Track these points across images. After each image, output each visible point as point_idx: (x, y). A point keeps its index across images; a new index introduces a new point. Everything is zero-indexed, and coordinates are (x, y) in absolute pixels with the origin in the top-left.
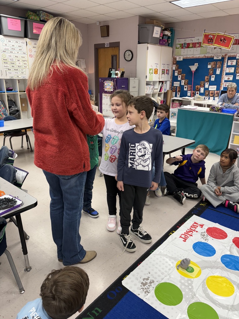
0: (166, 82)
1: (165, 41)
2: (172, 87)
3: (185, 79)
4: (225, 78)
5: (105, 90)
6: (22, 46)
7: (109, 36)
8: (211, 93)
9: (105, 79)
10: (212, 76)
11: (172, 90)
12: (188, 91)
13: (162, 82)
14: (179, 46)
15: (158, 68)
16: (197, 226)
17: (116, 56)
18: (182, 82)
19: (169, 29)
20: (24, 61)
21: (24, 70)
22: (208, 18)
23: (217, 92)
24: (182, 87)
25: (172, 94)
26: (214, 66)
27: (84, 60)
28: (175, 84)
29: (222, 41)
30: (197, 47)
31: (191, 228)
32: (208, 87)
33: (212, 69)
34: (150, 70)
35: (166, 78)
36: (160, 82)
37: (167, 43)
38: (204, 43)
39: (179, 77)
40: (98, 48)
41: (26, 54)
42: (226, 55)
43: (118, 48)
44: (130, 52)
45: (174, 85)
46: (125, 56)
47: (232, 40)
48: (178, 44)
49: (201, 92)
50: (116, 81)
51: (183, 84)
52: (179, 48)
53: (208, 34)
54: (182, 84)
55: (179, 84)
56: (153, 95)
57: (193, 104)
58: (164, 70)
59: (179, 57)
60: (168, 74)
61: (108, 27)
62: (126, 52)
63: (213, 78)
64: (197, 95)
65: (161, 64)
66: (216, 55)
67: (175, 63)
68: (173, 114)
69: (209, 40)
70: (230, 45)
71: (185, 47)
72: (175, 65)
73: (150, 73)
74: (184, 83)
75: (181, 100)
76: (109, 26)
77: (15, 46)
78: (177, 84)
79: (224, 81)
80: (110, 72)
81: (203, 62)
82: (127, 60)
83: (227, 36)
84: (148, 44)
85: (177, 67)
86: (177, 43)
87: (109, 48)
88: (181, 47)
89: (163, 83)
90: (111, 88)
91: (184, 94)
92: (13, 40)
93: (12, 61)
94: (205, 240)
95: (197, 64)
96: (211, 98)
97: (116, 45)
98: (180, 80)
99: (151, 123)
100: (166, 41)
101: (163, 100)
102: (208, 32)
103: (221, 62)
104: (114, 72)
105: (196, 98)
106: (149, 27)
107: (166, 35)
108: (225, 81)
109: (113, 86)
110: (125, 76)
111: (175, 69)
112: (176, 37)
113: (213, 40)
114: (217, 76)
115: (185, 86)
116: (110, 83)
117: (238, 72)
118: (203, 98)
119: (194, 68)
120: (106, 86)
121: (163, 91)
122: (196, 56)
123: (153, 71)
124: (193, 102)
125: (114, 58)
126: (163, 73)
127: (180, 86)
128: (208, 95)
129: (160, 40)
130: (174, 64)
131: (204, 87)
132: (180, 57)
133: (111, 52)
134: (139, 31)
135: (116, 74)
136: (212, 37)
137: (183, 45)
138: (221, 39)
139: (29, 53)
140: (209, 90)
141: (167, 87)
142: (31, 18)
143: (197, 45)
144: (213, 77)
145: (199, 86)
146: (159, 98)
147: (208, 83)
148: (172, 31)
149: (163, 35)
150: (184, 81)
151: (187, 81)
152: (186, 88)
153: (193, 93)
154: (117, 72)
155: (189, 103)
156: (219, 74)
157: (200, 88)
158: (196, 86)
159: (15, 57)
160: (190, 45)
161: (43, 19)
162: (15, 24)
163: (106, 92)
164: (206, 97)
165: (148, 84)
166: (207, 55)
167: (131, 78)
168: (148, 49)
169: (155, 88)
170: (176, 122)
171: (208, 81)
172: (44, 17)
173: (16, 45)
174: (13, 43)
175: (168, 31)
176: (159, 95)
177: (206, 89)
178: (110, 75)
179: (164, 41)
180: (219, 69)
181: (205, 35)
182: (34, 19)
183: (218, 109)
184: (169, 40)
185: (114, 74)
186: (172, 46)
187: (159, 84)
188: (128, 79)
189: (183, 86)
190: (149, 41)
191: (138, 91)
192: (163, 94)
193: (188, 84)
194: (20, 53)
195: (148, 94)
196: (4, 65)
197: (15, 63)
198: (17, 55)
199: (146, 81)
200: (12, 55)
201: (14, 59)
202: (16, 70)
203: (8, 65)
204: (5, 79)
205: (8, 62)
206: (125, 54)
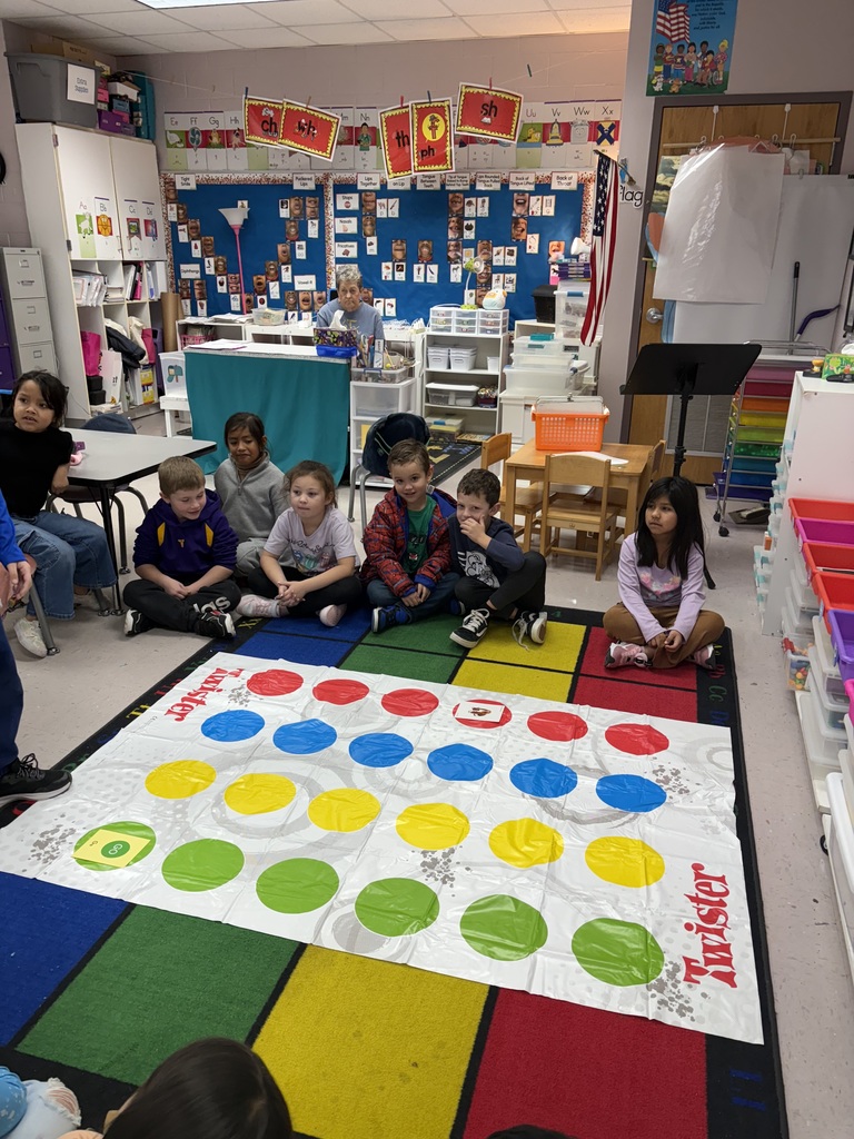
0: (151, 263)
1: (122, 117)
3: (216, 253)
4: (336, 250)
8: (303, 301)
10: (297, 243)
11: (177, 292)
12: (232, 296)
13: (138, 265)
14: (176, 138)
15: (111, 214)
18: (207, 264)
19: (130, 78)
22: (255, 51)
23: (320, 295)
24: (208, 282)
25: (178, 306)
26: (297, 212)
28: (185, 272)
30: (236, 146)
32: (290, 281)
34: (79, 219)
35: (152, 250)
36: (126, 264)
37: (132, 127)
38: (252, 132)
39: (196, 247)
42: (327, 177)
45: (184, 276)
47: (333, 129)
48: (171, 132)
49: (272, 297)
51: (213, 272)
52: (178, 145)
53: (257, 103)
54: (207, 272)
55: (197, 272)
56: (110, 312)
57: (250, 338)
58: (137, 221)
59: (185, 176)
60: (155, 236)
63: (301, 251)
64: (264, 308)
65: (121, 200)
66: (300, 176)
68: (172, 371)
69: (265, 123)
70: (330, 145)
71: (198, 142)
72: (174, 206)
73: (80, 232)
74: (212, 268)
75: (211, 326)
78: (190, 272)
79: (334, 261)
81: (265, 195)
83: (316, 114)
84: (56, 127)
85: (181, 212)
86: (168, 126)
88: (184, 139)
89: (139, 269)
91: (219, 305)
95: (246, 203)
96: (304, 315)
98: (200, 256)
100: (126, 118)
101: (149, 326)
102: (259, 99)
105: (258, 316)
106: (49, 64)
107: (121, 97)
108: (339, 261)
111: (175, 220)
112: (161, 107)
113: (275, 124)
114: (310, 242)
115: (219, 279)
117: (369, 232)
118: (279, 317)
119: (236, 216)
122: (236, 175)
123: (91, 225)
124: (250, 330)
126: (134, 228)
128: (295, 306)
129: (100, 111)
130: (168, 200)
131: (279, 278)
132: (188, 176)
134: (11, 76)
136: (271, 113)
137: (191, 136)
138: (300, 123)
140: (297, 289)
141: (158, 282)
143: (236, 140)
144: (300, 247)
145: (264, 277)
146: (134, 320)
147: (290, 267)
148: (142, 84)
149: (111, 97)
150: (212, 260)
152: (222, 284)
153: (248, 301)
155: (236, 333)
156: (317, 236)
157: (268, 285)
158: (255, 278)
160: (211, 138)
164: (290, 314)
165: (80, 269)
166: (271, 176)
167: (6, 250)
168: (56, 144)
169: (113, 284)
170: (186, 397)
175: (126, 82)
176: (134, 310)
177: (285, 288)
179: (110, 118)
181: (249, 105)
184: (135, 113)
186: (151, 137)
189: (213, 278)
190: (57, 116)
191: (44, 294)
192: (147, 306)
193: (226, 271)
195: (87, 307)
199: (72, 261)
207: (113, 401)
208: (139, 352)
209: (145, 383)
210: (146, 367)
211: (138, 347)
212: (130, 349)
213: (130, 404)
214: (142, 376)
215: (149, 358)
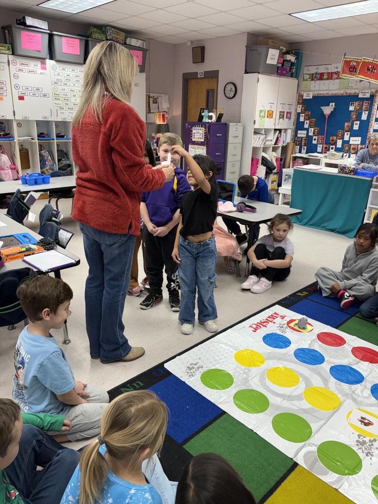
0: (286, 130)
1: (286, 69)
2: (295, 139)
3: (315, 126)
4: (375, 126)
5: (193, 140)
6: (80, 76)
7: (204, 62)
8: (353, 149)
9: (193, 124)
10: (355, 122)
11: (294, 142)
12: (319, 145)
13: (280, 130)
14: (308, 77)
15: (274, 109)
16: (277, 317)
17: (213, 90)
18: (310, 131)
19: (293, 52)
22: (352, 36)
23: (362, 146)
24: (309, 138)
25: (293, 149)
26: (358, 108)
27: (167, 97)
28: (300, 134)
29: (369, 70)
30: (335, 79)
31: (268, 319)
32: (348, 140)
33: (356, 112)
34: (261, 111)
35: (287, 124)
36: (275, 130)
37: (290, 73)
38: (343, 72)
39: (307, 123)
40: (188, 79)
42: (377, 92)
43: (216, 79)
44: (232, 85)
45: (299, 136)
46: (226, 92)
48: (306, 74)
49: (337, 147)
50: (209, 127)
51: (312, 135)
52: (308, 80)
53: (349, 59)
54: (309, 134)
55: (305, 134)
56: (265, 150)
57: (323, 164)
58: (284, 112)
59: (308, 93)
60: (290, 118)
61: (203, 49)
62: (227, 86)
63: (356, 126)
64: (332, 151)
65: (279, 104)
66: (363, 91)
67: (301, 102)
68: (287, 177)
69: (351, 68)
71: (317, 78)
72: (301, 106)
73: (260, 117)
74: (312, 133)
75: (307, 158)
76: (204, 47)
77: (71, 76)
78: (302, 134)
79: (372, 131)
80: (200, 113)
81: (342, 101)
82: (228, 97)
83: (377, 63)
84: (259, 75)
85: (303, 108)
86: (305, 72)
87: (204, 80)
88: (311, 77)
89: (280, 133)
90: (201, 137)
91: (312, 149)
92: (69, 68)
93: (65, 96)
94: (282, 332)
95: (334, 104)
96: (352, 155)
97: (213, 75)
98: (307, 127)
100: (288, 69)
101: (280, 157)
102: (349, 57)
103: (370, 102)
104: (207, 114)
105: (329, 155)
106: (262, 49)
107: (288, 60)
109: (204, 134)
110: (223, 120)
111: (300, 111)
112: (303, 64)
113: (356, 69)
114: (362, 122)
115: (314, 137)
116: (200, 130)
118: (339, 156)
119: (327, 110)
120: (194, 133)
121: (280, 144)
122: (332, 92)
123: (265, 114)
124: (324, 161)
125: (210, 93)
126: (282, 116)
127: (306, 137)
128: (348, 151)
129: (278, 67)
130: (299, 103)
131: (342, 138)
133: (206, 85)
134: (246, 54)
135: (210, 117)
136: (355, 64)
137: (314, 75)
138: (368, 67)
140: (350, 143)
141: (287, 138)
142: (94, 37)
143: (335, 76)
144: (356, 124)
145: (335, 138)
146: (274, 154)
147: (349, 133)
148: (298, 55)
149: (284, 61)
150: (313, 129)
151: (317, 129)
152: (315, 140)
153: (326, 148)
154: (210, 114)
155: (317, 162)
156: (366, 119)
157: (336, 141)
158: (331, 138)
159: (70, 91)
160: (324, 76)
161: (111, 37)
162: (72, 45)
163: (194, 143)
164: (345, 154)
165: (257, 132)
166: (348, 91)
167: (231, 124)
168: (258, 81)
169: (269, 138)
170: (291, 188)
171: (349, 129)
172: (112, 35)
173: (72, 74)
174: (68, 72)
175: (292, 54)
176: (274, 149)
177: (345, 143)
178: (201, 118)
179: (284, 70)
180: (366, 112)
181: (345, 61)
182: (98, 37)
183: (349, 170)
184: (292, 67)
185: (206, 117)
186: (297, 77)
187: (275, 133)
188: (227, 124)
189: (312, 137)
190: (261, 70)
191: (241, 142)
192: (281, 148)
193: (318, 134)
194: (77, 85)
195: (256, 147)
196: (54, 102)
197: (69, 99)
198: (72, 88)
199: (254, 129)
200: (66, 88)
201: (69, 94)
202: (71, 109)
203: (60, 102)
204: (55, 122)
205: (60, 98)
206: (226, 89)
208: (273, 167)
209: (273, 180)
210: (275, 174)
211: (273, 165)
212: (270, 166)
214: (272, 177)
215: (277, 170)
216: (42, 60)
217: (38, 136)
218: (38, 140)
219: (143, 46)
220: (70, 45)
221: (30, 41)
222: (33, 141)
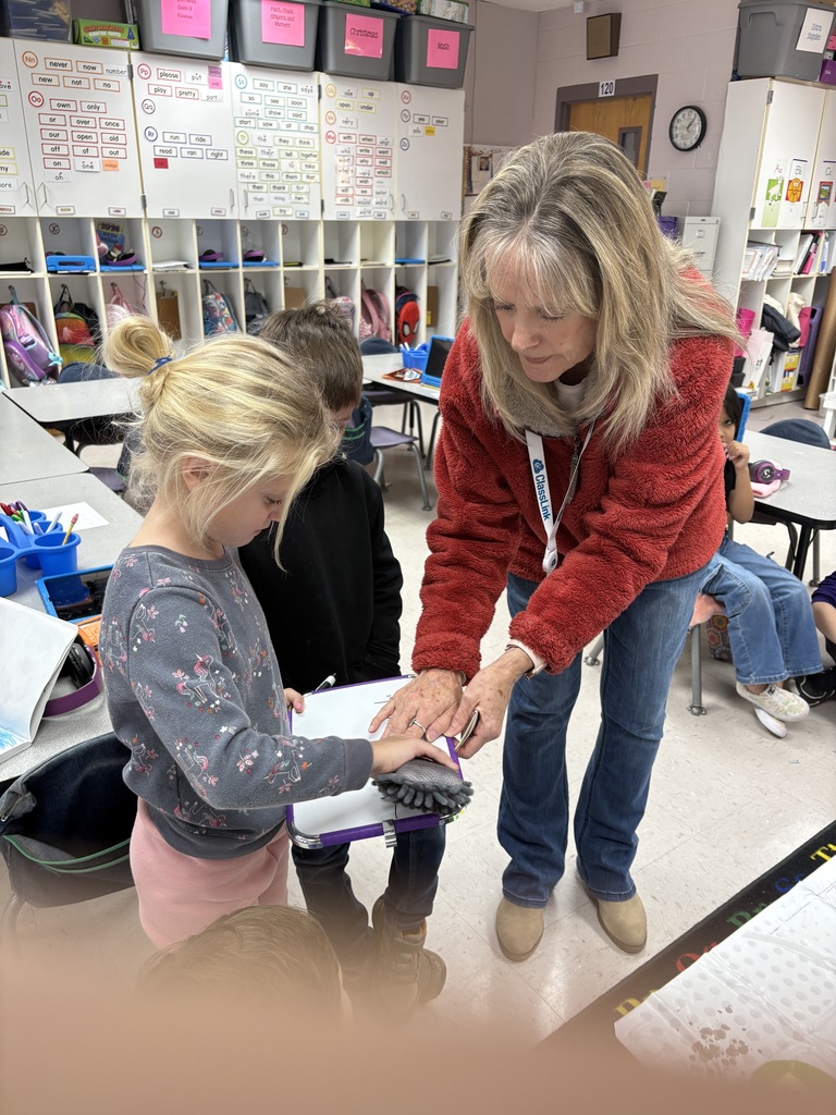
0: (831, 233)
6: (304, 102)
7: (617, 55)
13: (816, 234)
15: (805, 177)
17: (637, 131)
20: (307, 156)
21: (306, 186)
34: (772, 183)
36: (804, 233)
40: (572, 102)
41: (316, 130)
43: (649, 99)
44: (694, 112)
46: (675, 132)
56: (772, 287)
58: (830, 184)
61: (616, 19)
62: (680, 117)
65: (821, 158)
73: (767, 199)
76: (620, 15)
77: (281, 103)
82: (682, 146)
84: (774, 82)
87: (614, 103)
89: (816, 240)
92: (276, 82)
93: (267, 157)
97: (641, 90)
99: (754, 393)
101: (809, 305)
106: (785, 11)
110: (666, 210)
123: (781, 191)
125: (630, 139)
126: (824, 195)
129: (825, 62)
133: (619, 117)
134: (739, 29)
139: (325, 129)
141: (832, 254)
142: (340, 1)
146: (796, 297)
159: (277, 142)
162: (285, 22)
165: (755, 240)
167: (688, 220)
168: (770, 100)
169: (785, 256)
173: (285, 99)
174: (275, 93)
176: (797, 286)
182: (352, 0)
187: (802, 241)
188: (679, 221)
190: (780, 69)
192: (813, 282)
194: (294, 126)
195: (753, 281)
196: (241, 171)
197: (276, 163)
198: (284, 135)
199: (750, 231)
200: (269, 134)
201: (274, 149)
202: (279, 188)
203: (254, 172)
204: (242, 222)
205: (254, 162)
206: (676, 124)
207: (751, 385)
208: (795, 334)
209: (788, 368)
210: (794, 350)
211: (795, 329)
212: (785, 330)
213: (768, 391)
214: (790, 360)
215: (801, 342)
216: (212, 61)
217: (201, 259)
218: (200, 268)
219: (463, 17)
220: (280, 21)
221: (184, 12)
222: (189, 271)
